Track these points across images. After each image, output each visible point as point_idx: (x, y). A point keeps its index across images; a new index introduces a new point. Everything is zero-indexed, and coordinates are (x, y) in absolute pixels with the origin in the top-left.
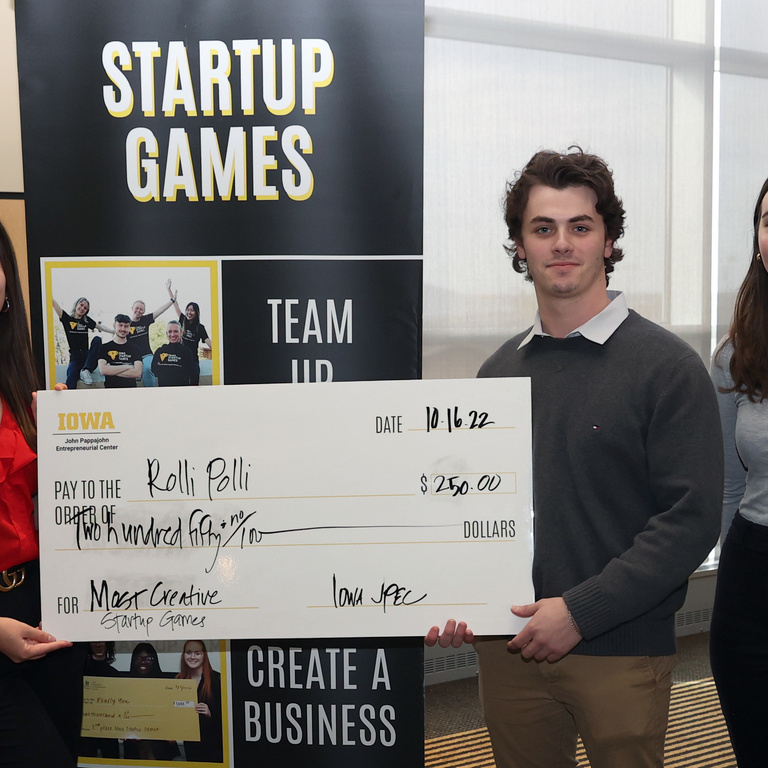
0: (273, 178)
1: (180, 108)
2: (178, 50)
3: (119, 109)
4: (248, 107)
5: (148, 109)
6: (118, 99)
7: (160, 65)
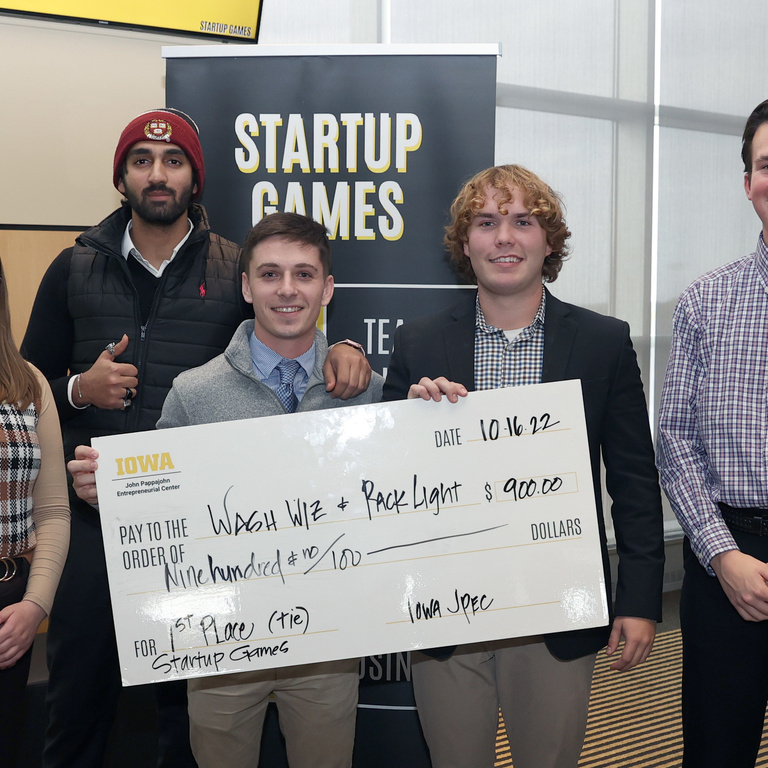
0: (371, 222)
1: (296, 166)
2: (296, 121)
3: (247, 166)
4: (352, 165)
5: (271, 166)
6: (247, 158)
7: (282, 133)
